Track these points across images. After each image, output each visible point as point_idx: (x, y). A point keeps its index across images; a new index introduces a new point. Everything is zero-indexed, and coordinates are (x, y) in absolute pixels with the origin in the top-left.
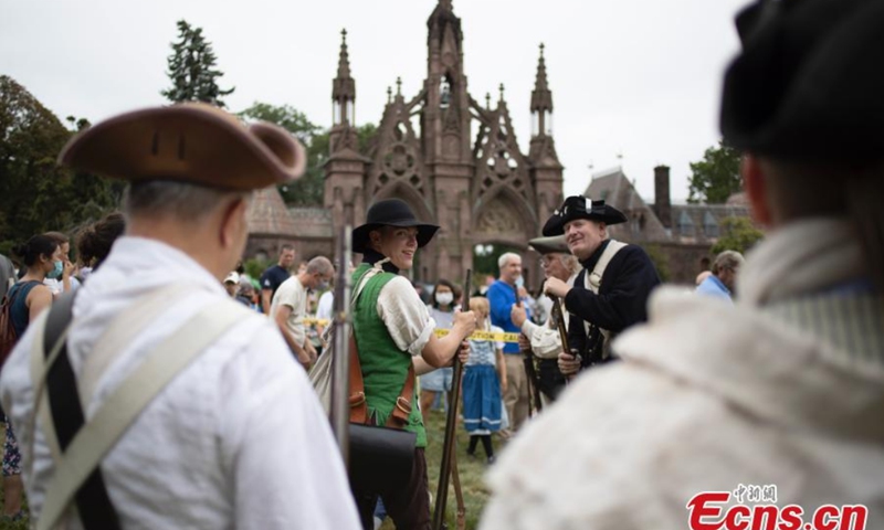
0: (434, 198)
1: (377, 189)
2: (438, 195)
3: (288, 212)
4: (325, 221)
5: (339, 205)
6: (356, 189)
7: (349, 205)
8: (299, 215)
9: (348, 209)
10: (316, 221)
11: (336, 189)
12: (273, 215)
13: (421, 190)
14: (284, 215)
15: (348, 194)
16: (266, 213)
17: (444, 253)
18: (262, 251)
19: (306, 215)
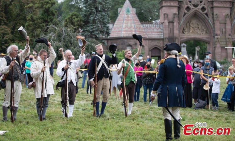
0: (213, 18)
1: (185, 14)
2: (215, 16)
3: (142, 27)
4: (160, 30)
5: (166, 22)
6: (175, 14)
7: (171, 22)
8: (147, 28)
9: (171, 25)
10: (155, 30)
11: (165, 14)
12: (134, 28)
13: (206, 14)
14: (140, 28)
15: (171, 17)
16: (131, 27)
17: (218, 45)
18: (130, 45)
19: (150, 27)
